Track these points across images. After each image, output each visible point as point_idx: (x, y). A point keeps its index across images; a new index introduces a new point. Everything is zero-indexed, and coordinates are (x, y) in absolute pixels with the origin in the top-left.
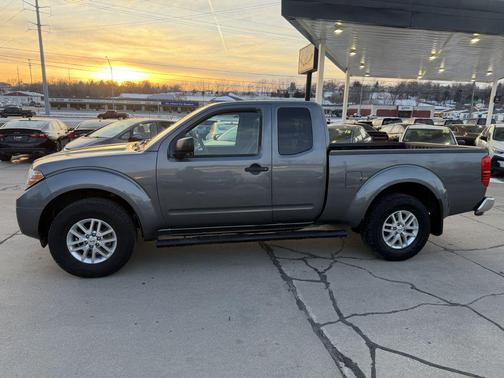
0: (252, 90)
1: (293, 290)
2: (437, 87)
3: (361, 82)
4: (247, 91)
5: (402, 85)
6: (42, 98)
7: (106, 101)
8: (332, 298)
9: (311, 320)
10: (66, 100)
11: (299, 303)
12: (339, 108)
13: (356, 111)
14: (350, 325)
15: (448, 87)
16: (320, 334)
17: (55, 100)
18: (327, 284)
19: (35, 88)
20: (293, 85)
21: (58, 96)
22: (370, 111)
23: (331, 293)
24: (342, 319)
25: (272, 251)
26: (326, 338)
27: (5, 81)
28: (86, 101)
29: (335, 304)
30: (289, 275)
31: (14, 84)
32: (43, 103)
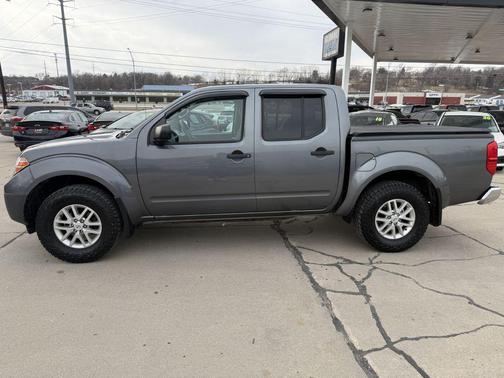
0: (273, 79)
1: (327, 305)
2: (467, 72)
3: (387, 69)
4: (268, 80)
5: (430, 70)
6: (68, 91)
7: (129, 93)
8: (375, 316)
9: (351, 345)
10: (91, 93)
11: (336, 321)
12: (366, 96)
13: (381, 98)
14: (401, 352)
15: (480, 72)
16: (364, 364)
17: (80, 93)
18: (368, 297)
19: (61, 81)
20: (315, 73)
21: (83, 89)
22: (395, 98)
23: (373, 309)
24: (390, 344)
25: (300, 254)
26: (372, 371)
27: (34, 76)
28: (110, 93)
29: (379, 325)
30: (321, 284)
31: (42, 78)
32: (68, 96)
